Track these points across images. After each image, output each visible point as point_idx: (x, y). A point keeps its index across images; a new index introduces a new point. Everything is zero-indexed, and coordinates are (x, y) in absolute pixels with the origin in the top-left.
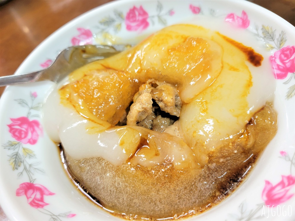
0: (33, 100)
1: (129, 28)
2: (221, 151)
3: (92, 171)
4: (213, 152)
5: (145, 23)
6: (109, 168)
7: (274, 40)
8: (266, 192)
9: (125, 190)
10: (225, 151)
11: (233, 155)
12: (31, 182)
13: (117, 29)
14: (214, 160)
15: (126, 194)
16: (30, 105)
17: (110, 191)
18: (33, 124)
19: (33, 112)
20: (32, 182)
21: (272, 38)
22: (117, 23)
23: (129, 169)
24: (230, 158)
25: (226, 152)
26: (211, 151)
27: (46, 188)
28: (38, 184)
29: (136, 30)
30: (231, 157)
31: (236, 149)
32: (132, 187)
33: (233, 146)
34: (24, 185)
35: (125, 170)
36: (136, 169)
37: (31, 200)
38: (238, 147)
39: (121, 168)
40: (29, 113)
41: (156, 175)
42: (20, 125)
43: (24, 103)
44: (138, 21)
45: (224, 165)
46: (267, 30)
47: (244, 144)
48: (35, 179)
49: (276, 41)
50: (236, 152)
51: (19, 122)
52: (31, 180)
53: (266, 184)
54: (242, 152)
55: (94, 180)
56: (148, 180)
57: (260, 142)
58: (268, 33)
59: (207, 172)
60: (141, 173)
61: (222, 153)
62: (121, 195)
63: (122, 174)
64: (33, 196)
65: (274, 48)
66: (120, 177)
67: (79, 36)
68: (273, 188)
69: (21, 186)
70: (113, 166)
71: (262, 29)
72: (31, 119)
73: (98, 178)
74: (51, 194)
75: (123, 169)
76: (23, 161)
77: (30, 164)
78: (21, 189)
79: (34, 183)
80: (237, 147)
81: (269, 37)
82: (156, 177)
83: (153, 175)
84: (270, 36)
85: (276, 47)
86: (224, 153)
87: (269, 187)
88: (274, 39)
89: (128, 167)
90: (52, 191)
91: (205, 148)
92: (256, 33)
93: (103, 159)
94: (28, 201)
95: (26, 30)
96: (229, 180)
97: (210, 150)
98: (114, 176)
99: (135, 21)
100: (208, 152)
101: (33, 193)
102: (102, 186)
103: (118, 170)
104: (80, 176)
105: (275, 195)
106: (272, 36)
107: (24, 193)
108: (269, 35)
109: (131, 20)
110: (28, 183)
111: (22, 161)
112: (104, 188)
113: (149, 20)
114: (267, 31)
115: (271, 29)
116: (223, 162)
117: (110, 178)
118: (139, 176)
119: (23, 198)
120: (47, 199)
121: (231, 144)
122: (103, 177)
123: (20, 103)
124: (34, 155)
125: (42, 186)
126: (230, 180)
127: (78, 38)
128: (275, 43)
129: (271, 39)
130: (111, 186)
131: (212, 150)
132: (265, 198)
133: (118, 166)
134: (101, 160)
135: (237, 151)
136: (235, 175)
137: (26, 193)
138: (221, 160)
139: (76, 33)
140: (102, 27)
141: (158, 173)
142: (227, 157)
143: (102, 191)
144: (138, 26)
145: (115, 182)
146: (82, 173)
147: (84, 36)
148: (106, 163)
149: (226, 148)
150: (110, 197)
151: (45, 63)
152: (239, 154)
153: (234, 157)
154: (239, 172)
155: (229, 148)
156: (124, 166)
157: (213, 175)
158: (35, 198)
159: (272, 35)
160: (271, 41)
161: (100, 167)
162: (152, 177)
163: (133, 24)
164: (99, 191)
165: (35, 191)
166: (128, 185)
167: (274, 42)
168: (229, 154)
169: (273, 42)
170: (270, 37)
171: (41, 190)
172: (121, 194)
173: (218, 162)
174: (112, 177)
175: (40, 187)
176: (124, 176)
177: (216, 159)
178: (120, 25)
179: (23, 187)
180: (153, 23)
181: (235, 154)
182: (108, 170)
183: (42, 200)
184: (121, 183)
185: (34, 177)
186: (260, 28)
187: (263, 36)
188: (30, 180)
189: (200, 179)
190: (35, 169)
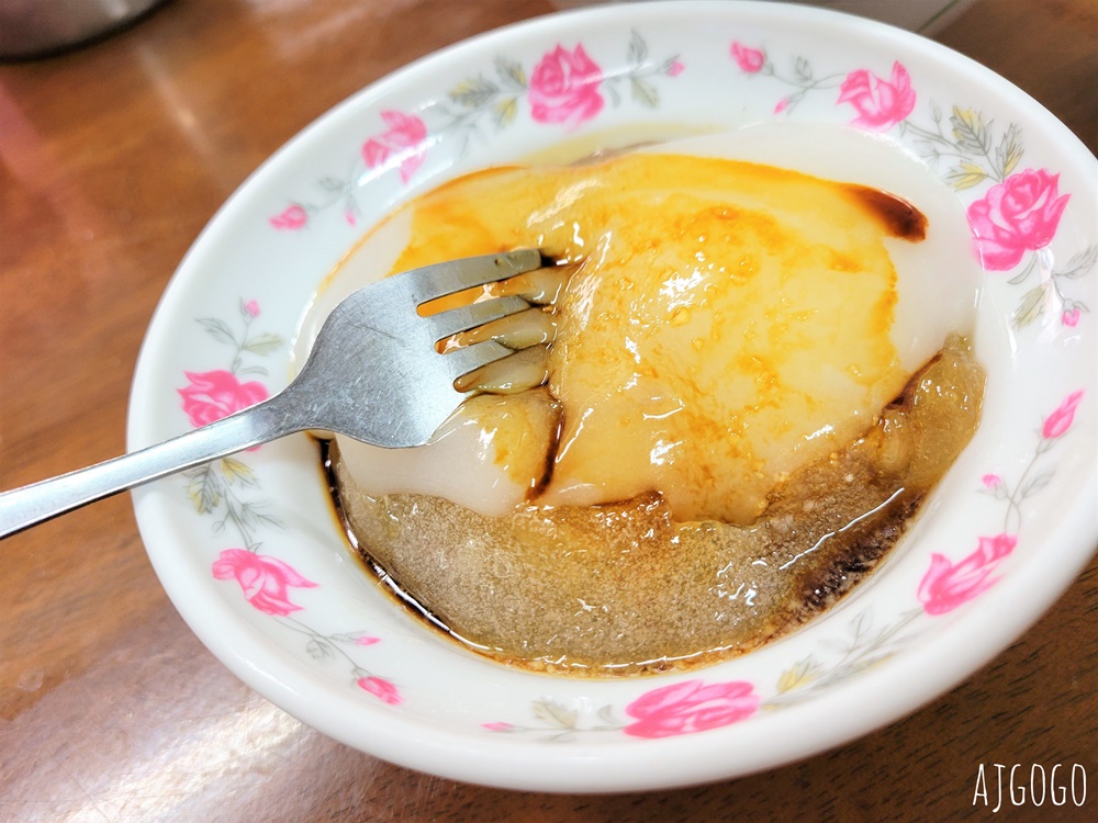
0: (247, 325)
1: (540, 114)
2: (805, 477)
3: (420, 537)
4: (785, 485)
5: (590, 99)
6: (470, 525)
7: (986, 153)
8: (930, 582)
9: (521, 586)
10: (817, 476)
11: (843, 491)
12: (249, 548)
13: (504, 115)
14: (787, 508)
15: (527, 596)
16: (239, 338)
17: (478, 588)
18: (250, 393)
19: (250, 360)
20: (252, 550)
21: (982, 146)
22: (502, 98)
23: (535, 524)
24: (834, 500)
25: (821, 479)
26: (778, 483)
27: (291, 569)
28: (269, 557)
29: (562, 119)
30: (835, 497)
31: (849, 469)
32: (544, 574)
33: (840, 460)
34: (231, 556)
35: (523, 528)
36: (556, 523)
37: (252, 593)
38: (857, 464)
39: (511, 524)
40: (237, 362)
41: (615, 537)
42: (211, 393)
43: (223, 330)
44: (569, 90)
45: (818, 520)
46: (968, 121)
47: (872, 456)
48: (260, 544)
49: (992, 154)
50: (849, 478)
51: (210, 386)
52: (250, 545)
53: (933, 561)
54: (870, 483)
55: (428, 559)
56: (593, 549)
57: (927, 455)
58: (972, 132)
59: (764, 538)
60: (572, 533)
61: (811, 486)
62: (509, 600)
63: (514, 538)
64: (258, 585)
65: (987, 176)
66: (506, 549)
67: (386, 136)
68: (951, 571)
69: (224, 556)
70: (484, 519)
71: (953, 118)
72: (243, 379)
73: (440, 555)
74: (306, 584)
75: (516, 526)
76: (225, 494)
77: (243, 502)
78: (225, 564)
79: (259, 553)
80: (852, 466)
81: (972, 143)
82: (616, 541)
83: (608, 536)
84: (977, 139)
85: (992, 173)
86: (814, 485)
87: (940, 569)
88: (987, 149)
89: (532, 518)
90: (310, 578)
91: (761, 476)
92: (936, 131)
93: (448, 502)
94: (245, 594)
95: (186, 119)
96: (831, 563)
97: (776, 480)
98: (490, 548)
99: (558, 92)
100: (768, 486)
101: (257, 577)
102: (452, 577)
103: (501, 530)
104: (383, 549)
105: (955, 585)
106: (982, 141)
107: (232, 573)
108: (972, 136)
109: (548, 88)
110: (241, 551)
111: (223, 493)
112: (457, 581)
113: (602, 91)
114: (967, 126)
115: (979, 118)
116: (813, 512)
117: (475, 552)
118: (568, 539)
119: (232, 585)
120: (295, 595)
121: (833, 456)
122: (455, 552)
123: (210, 331)
124: (255, 480)
125: (280, 562)
126: (836, 564)
127: (382, 141)
128: (990, 161)
129: (980, 150)
130: (480, 574)
131: (782, 479)
132: (926, 596)
133: (500, 520)
134: (445, 506)
135: (856, 475)
136: (848, 548)
137: (238, 576)
138: (809, 506)
139: (379, 128)
140: (458, 108)
141: (621, 529)
142: (827, 494)
143: (453, 589)
144: (570, 106)
145: (492, 562)
146: (391, 543)
147: (403, 137)
148: (459, 514)
149: (820, 470)
150: (475, 607)
151: (284, 216)
152: (861, 488)
153: (848, 497)
154: (860, 541)
155: (830, 466)
156: (519, 518)
157: (784, 549)
158: (263, 590)
159: (981, 138)
160: (979, 154)
161: (445, 526)
162: (604, 540)
163: (554, 103)
164: (442, 592)
165: (263, 573)
166: (533, 570)
167: (988, 158)
168: (830, 487)
169: (984, 158)
170: (977, 144)
171: (279, 573)
172: (511, 596)
173: (799, 512)
174: (483, 549)
175: (276, 564)
176: (522, 546)
177: (793, 502)
178: (513, 102)
179: (228, 560)
180: (617, 101)
181: (849, 485)
182: (470, 531)
183: (282, 596)
184: (509, 566)
185: (256, 538)
186: (948, 113)
187: (954, 140)
188: (246, 544)
189: (745, 557)
190: (259, 516)
